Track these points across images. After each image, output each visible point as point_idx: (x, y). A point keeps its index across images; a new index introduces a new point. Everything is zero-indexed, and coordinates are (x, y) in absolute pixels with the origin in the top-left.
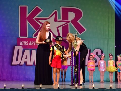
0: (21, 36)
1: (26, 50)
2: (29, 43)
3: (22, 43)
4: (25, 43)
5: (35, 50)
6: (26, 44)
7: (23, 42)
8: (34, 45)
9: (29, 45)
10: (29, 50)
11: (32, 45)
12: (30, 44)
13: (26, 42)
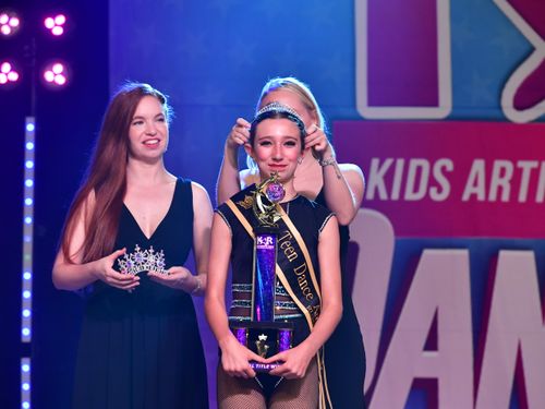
0: (374, 101)
1: (427, 253)
2: (458, 178)
3: (388, 179)
4: (424, 180)
5: (530, 255)
6: (432, 182)
7: (400, 163)
8: (522, 197)
9: (466, 197)
10: (464, 254)
11: (493, 197)
12: (474, 189)
13: (425, 164)
